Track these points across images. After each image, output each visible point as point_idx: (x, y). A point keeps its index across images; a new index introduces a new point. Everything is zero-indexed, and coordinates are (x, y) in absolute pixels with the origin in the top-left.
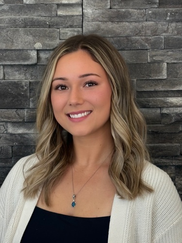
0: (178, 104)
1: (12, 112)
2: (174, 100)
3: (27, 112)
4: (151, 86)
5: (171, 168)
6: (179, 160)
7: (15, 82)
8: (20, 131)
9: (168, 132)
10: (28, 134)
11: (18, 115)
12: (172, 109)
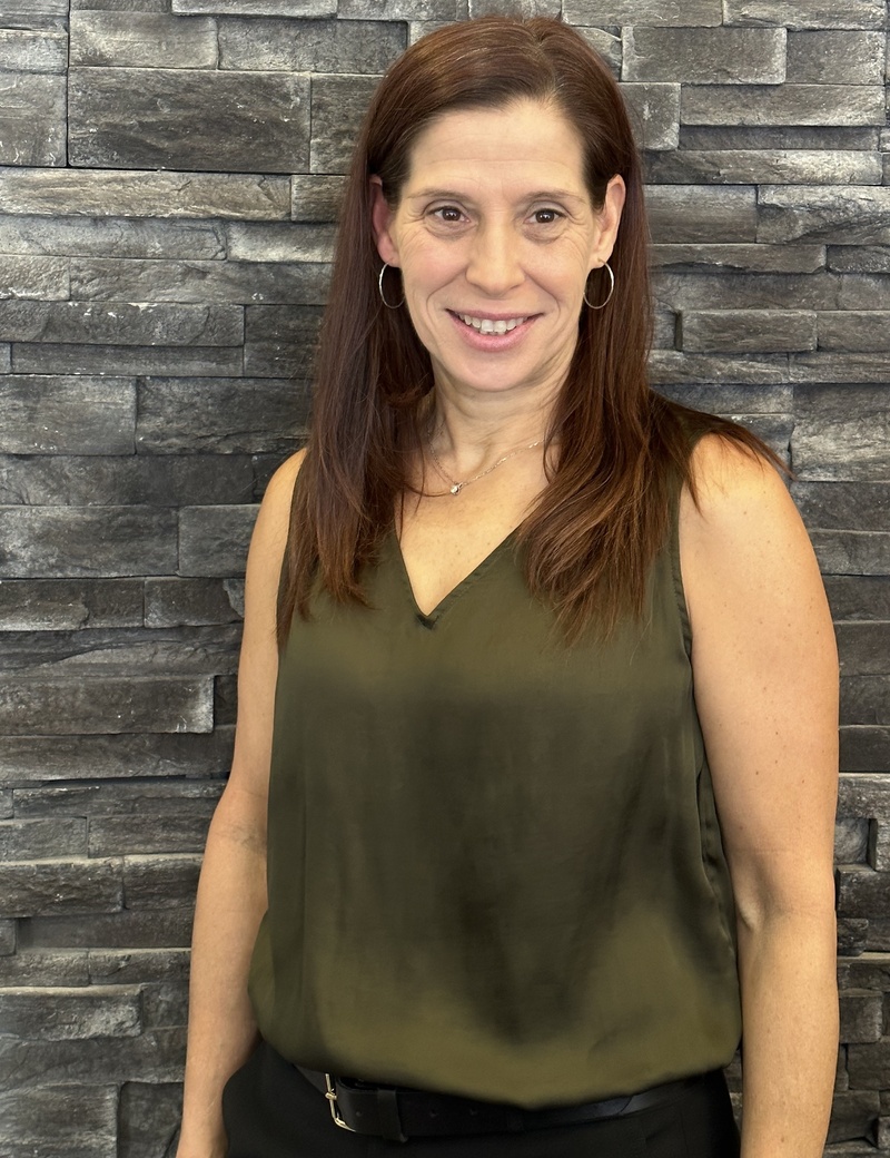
0: (820, 175)
1: (249, 186)
2: (804, 159)
3: (300, 187)
4: (730, 110)
5: (781, 394)
6: (808, 366)
7: (260, 79)
8: (275, 254)
9: (779, 269)
10: (303, 263)
11: (268, 195)
12: (796, 190)
